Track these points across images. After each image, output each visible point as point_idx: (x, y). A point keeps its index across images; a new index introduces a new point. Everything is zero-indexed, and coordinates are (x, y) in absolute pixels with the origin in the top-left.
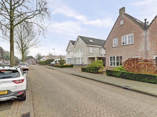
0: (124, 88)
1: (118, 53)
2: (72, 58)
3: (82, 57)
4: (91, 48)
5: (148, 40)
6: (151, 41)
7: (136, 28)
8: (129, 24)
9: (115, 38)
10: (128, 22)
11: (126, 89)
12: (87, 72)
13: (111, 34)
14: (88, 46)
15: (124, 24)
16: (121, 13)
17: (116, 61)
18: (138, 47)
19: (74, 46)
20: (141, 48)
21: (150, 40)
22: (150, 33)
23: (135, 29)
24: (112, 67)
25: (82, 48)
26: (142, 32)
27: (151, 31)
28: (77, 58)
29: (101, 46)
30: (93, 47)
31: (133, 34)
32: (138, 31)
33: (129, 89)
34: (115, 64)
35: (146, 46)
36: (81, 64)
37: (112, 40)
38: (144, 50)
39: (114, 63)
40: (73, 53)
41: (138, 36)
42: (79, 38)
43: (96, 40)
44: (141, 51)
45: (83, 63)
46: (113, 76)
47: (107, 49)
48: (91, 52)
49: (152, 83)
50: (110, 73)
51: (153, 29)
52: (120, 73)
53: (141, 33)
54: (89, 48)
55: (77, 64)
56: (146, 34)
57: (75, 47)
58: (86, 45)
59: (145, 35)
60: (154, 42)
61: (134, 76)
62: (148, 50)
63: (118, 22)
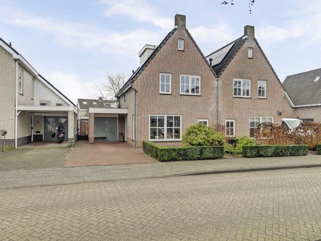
5: (219, 94)
6: (223, 98)
7: (205, 68)
9: (165, 74)
17: (165, 128)
18: (207, 104)
20: (211, 106)
21: (222, 95)
27: (223, 82)
31: (199, 77)
35: (217, 103)
37: (159, 76)
44: (211, 111)
53: (211, 80)
56: (218, 84)
59: (216, 86)
62: (220, 110)
63: (173, 39)
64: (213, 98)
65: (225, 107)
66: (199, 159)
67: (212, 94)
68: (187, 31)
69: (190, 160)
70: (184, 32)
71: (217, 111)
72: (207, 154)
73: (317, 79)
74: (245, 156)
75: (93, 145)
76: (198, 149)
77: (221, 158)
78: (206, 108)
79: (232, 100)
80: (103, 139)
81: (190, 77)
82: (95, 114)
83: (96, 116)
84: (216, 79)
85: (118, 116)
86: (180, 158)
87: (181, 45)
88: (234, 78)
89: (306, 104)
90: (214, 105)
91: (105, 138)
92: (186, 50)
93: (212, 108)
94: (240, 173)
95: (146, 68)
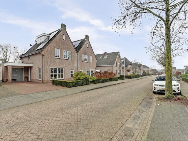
1: (60, 65)
17: (57, 73)
21: (79, 61)
32: (74, 52)
59: (77, 56)
63: (61, 34)
64: (76, 62)
65: (80, 65)
66: (82, 85)
67: (75, 60)
68: (66, 32)
69: (79, 86)
70: (65, 32)
71: (77, 67)
72: (85, 83)
73: (101, 57)
74: (95, 83)
75: (11, 84)
76: (82, 81)
77: (89, 84)
78: (73, 65)
80: (14, 80)
81: (68, 52)
82: (12, 66)
83: (13, 67)
84: (77, 54)
85: (24, 68)
86: (76, 85)
87: (64, 37)
89: (99, 65)
90: (76, 64)
91: (16, 80)
92: (66, 40)
93: (76, 65)
94: (100, 89)
95: (49, 45)
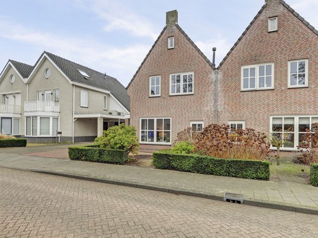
0: (228, 200)
1: (161, 110)
2: (19, 116)
3: (56, 115)
4: (84, 94)
5: (219, 89)
6: (225, 93)
7: (199, 61)
8: (187, 51)
9: (155, 77)
10: (185, 45)
11: (234, 201)
12: (93, 161)
13: (145, 64)
14: (76, 86)
15: (176, 47)
16: (169, 21)
17: (155, 131)
18: (202, 103)
19: (26, 80)
20: (207, 105)
21: (223, 91)
22: (223, 76)
23: (197, 64)
24: (146, 144)
25: (55, 90)
26: (211, 72)
27: (225, 73)
28: (38, 118)
29: (108, 90)
30: (90, 92)
31: (193, 73)
32: (203, 69)
33: (242, 202)
34: (153, 137)
35: (216, 101)
36: (51, 135)
37: (149, 79)
38: (213, 110)
39: (151, 135)
40: (23, 100)
41: (203, 79)
42: (45, 59)
43: (95, 75)
44: (207, 111)
45: (60, 133)
46: (173, 168)
47: (135, 99)
48: (84, 103)
49: (261, 179)
50: (165, 162)
51: (228, 70)
52: (192, 160)
53: (207, 73)
54: (80, 93)
55: (38, 135)
56: (217, 78)
57: (29, 83)
58: (71, 82)
59: (214, 80)
60: (229, 96)
61: (225, 165)
62: (219, 110)
64: (210, 96)
65: (228, 105)
67: (209, 91)
70: (175, 28)
78: (201, 108)
79: (239, 95)
81: (182, 75)
88: (243, 65)
90: (212, 104)
93: (209, 108)
